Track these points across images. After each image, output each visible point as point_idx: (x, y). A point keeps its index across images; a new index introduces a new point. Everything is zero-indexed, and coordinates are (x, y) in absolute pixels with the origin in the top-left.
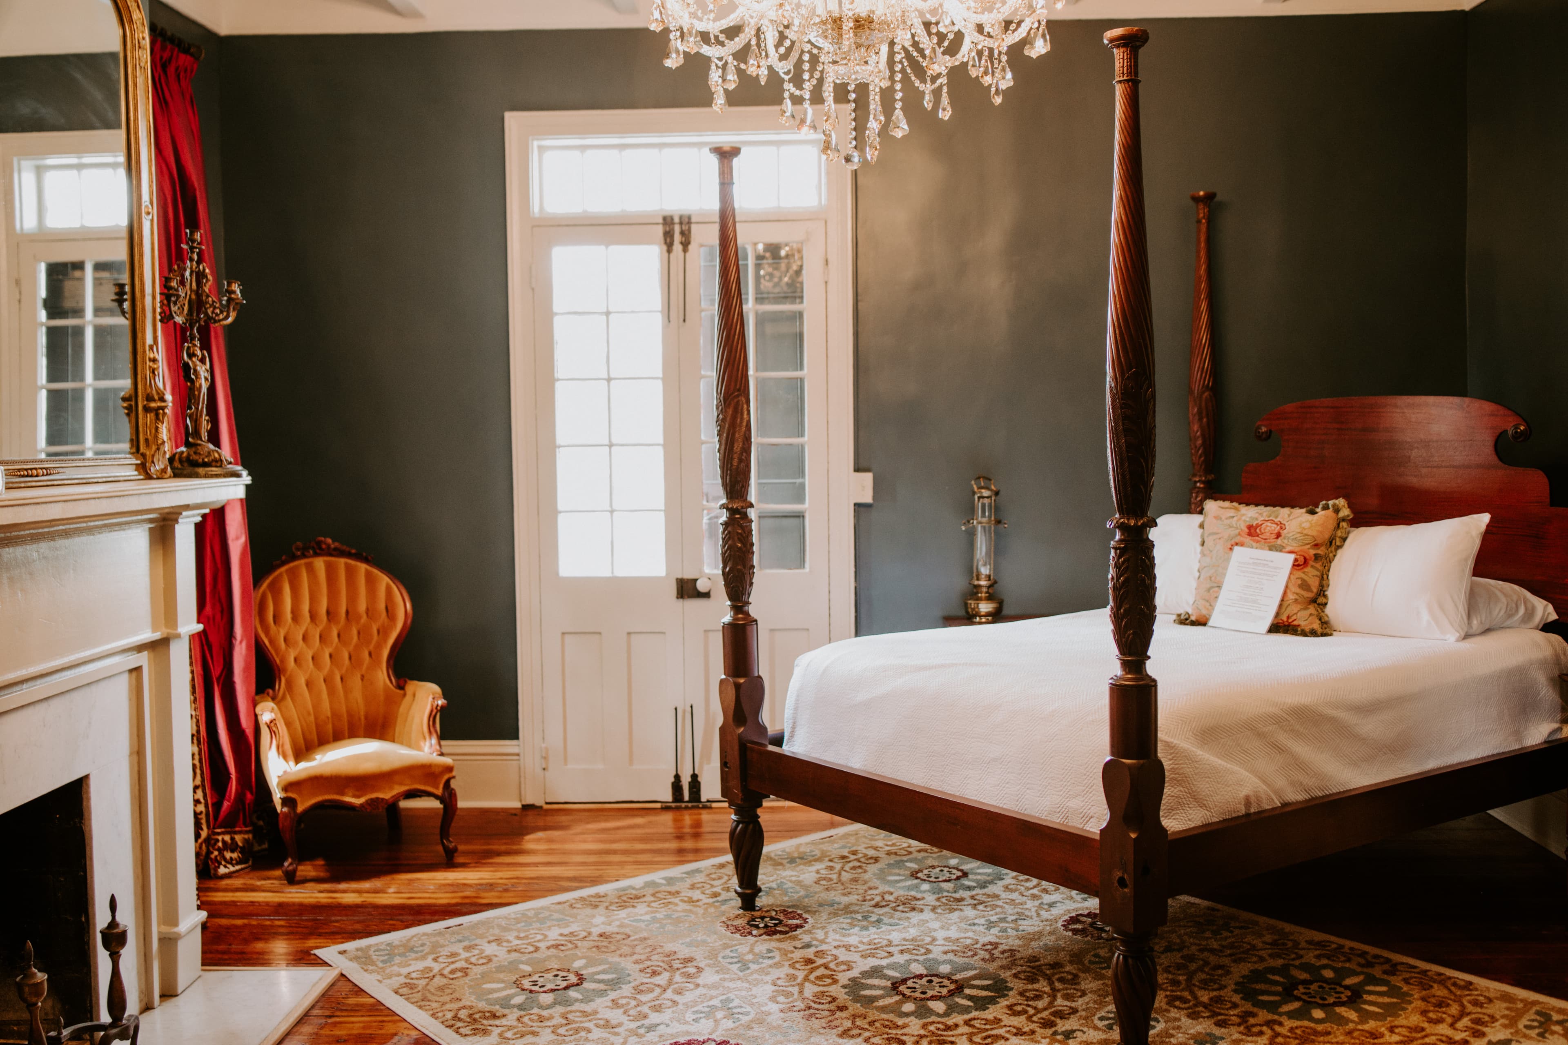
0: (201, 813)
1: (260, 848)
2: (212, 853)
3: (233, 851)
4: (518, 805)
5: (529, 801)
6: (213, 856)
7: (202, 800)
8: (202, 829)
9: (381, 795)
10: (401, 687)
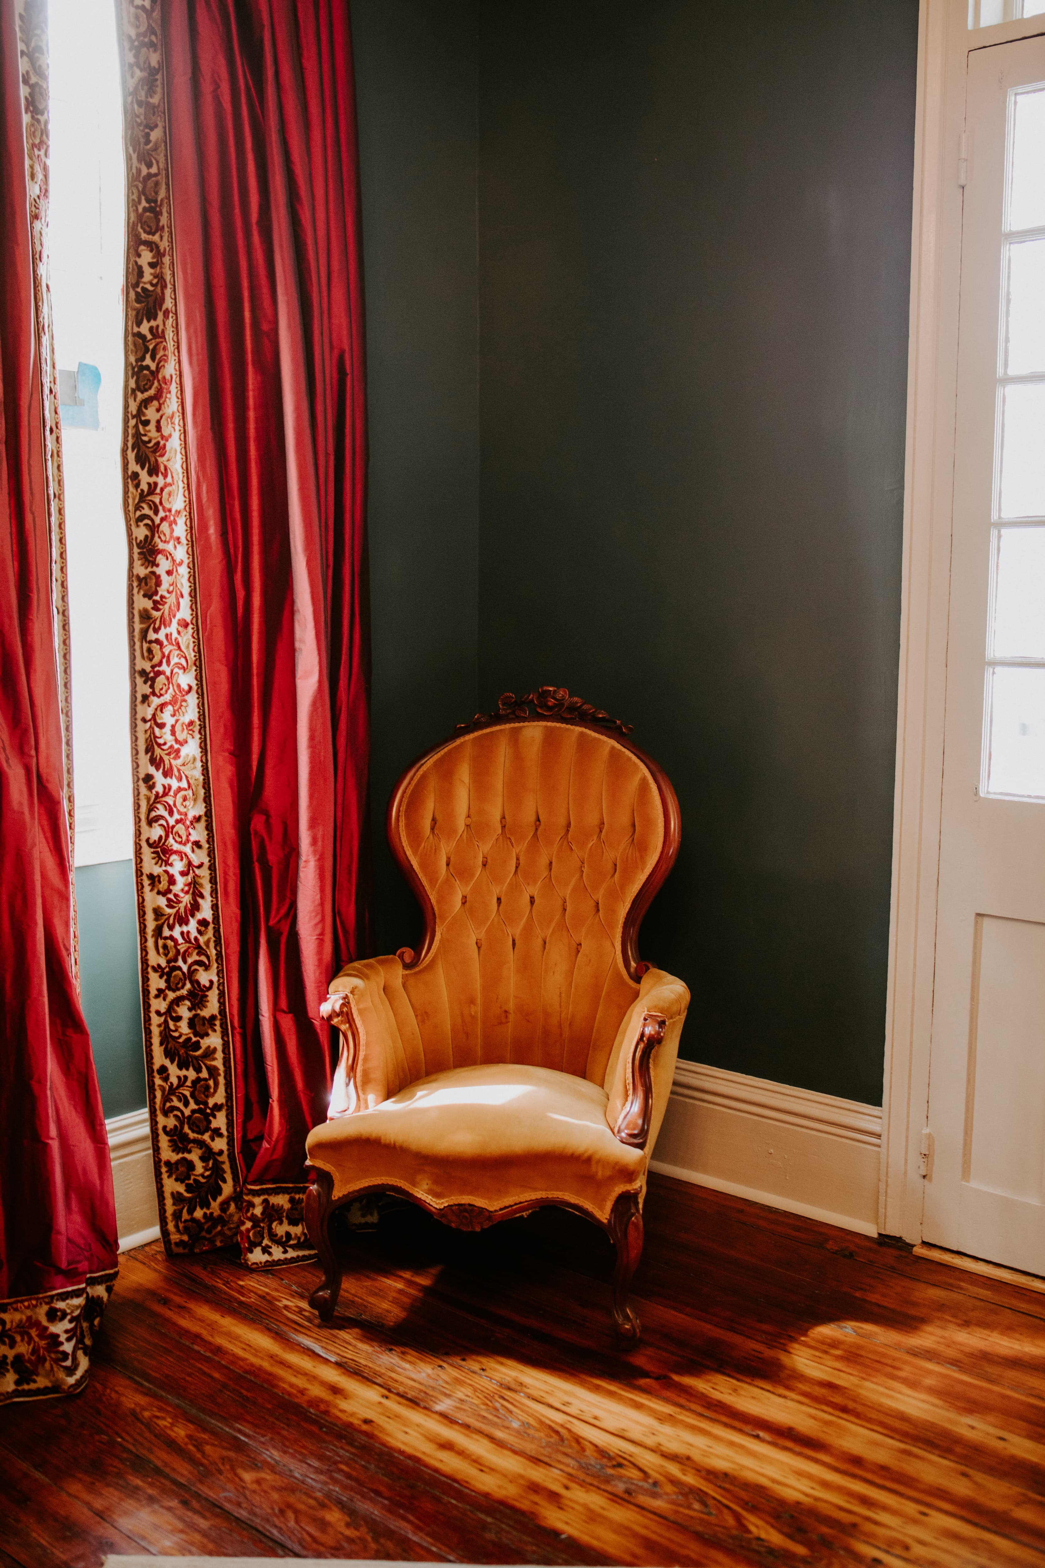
0: (221, 1152)
1: (363, 1220)
2: (243, 1223)
3: (293, 1222)
4: (871, 1231)
5: (893, 1229)
6: (243, 1228)
7: (224, 1131)
8: (225, 1181)
9: (480, 1202)
10: (637, 978)
